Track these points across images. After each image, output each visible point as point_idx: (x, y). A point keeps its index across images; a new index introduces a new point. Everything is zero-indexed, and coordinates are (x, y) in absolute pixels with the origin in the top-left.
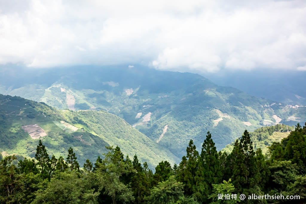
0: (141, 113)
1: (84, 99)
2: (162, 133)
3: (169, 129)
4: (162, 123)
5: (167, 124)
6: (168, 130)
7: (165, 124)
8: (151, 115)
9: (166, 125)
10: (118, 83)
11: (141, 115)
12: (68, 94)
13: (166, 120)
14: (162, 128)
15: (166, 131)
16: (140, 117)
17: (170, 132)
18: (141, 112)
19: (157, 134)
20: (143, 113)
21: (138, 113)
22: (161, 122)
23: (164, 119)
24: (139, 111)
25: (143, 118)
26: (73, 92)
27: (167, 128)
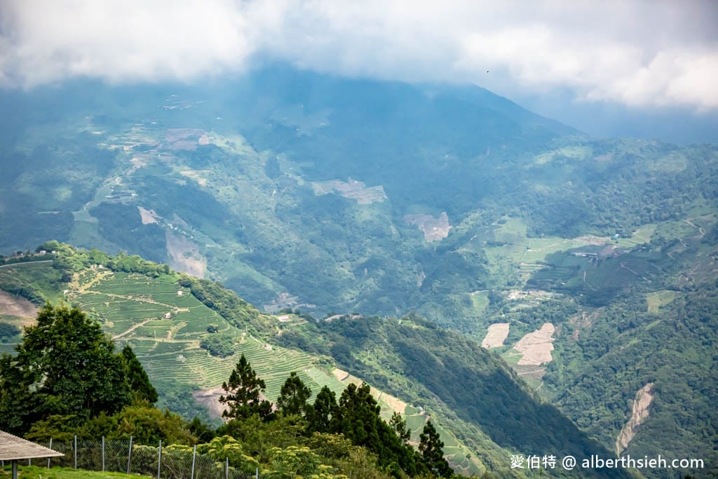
0: (507, 326)
1: (241, 260)
2: (626, 422)
3: (660, 403)
4: (619, 375)
5: (650, 382)
6: (653, 407)
7: (635, 381)
8: (555, 335)
9: (643, 384)
10: (380, 188)
11: (505, 335)
12: (173, 236)
13: (637, 360)
14: (624, 395)
15: (646, 413)
16: (501, 345)
17: (666, 416)
18: (505, 322)
19: (602, 424)
20: (513, 324)
21: (491, 323)
22: (615, 371)
23: (627, 354)
24: (497, 315)
25: (518, 346)
26: (190, 228)
27: (649, 398)
